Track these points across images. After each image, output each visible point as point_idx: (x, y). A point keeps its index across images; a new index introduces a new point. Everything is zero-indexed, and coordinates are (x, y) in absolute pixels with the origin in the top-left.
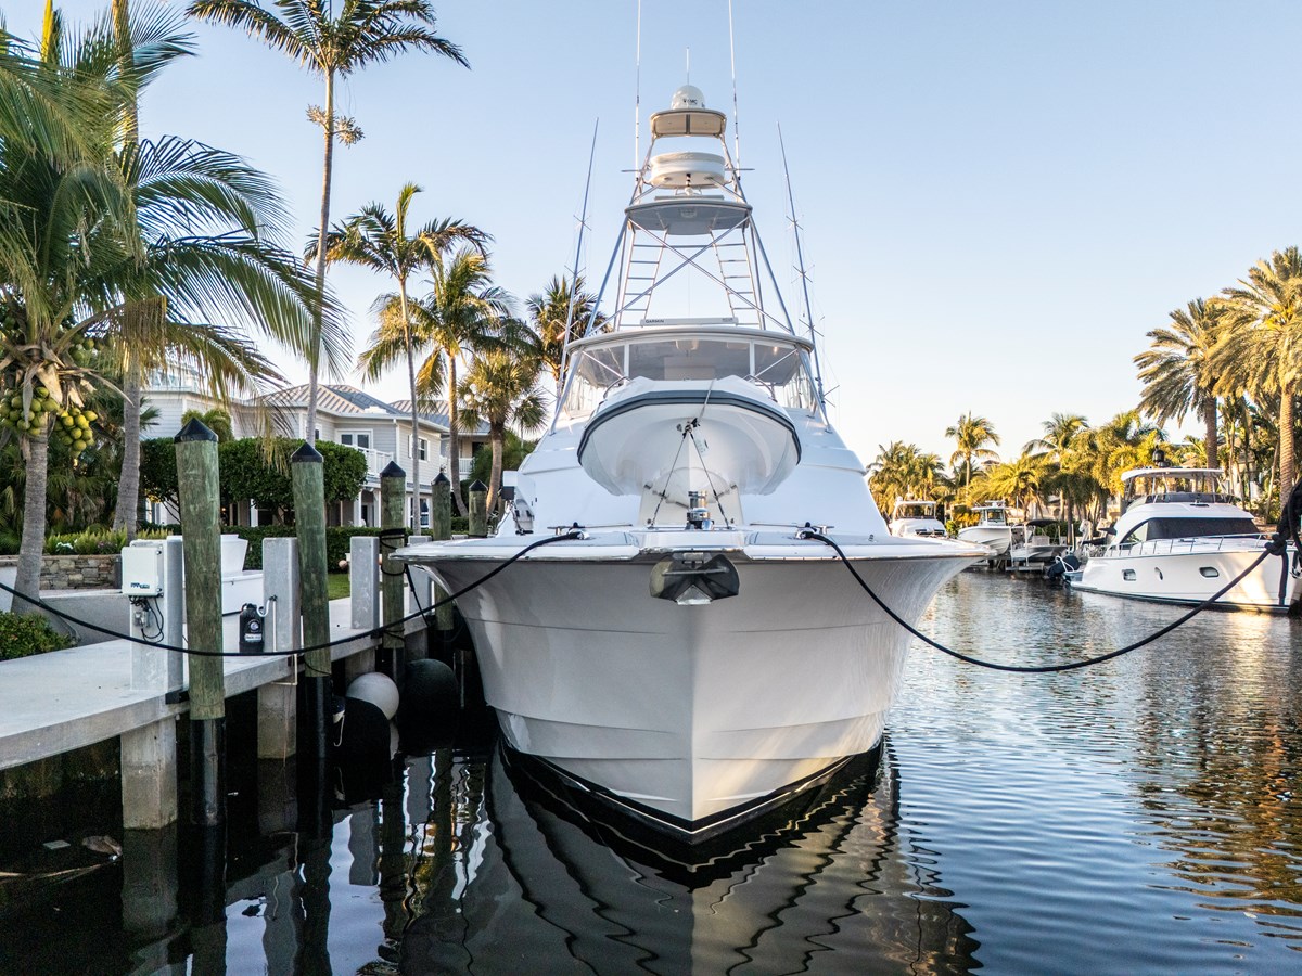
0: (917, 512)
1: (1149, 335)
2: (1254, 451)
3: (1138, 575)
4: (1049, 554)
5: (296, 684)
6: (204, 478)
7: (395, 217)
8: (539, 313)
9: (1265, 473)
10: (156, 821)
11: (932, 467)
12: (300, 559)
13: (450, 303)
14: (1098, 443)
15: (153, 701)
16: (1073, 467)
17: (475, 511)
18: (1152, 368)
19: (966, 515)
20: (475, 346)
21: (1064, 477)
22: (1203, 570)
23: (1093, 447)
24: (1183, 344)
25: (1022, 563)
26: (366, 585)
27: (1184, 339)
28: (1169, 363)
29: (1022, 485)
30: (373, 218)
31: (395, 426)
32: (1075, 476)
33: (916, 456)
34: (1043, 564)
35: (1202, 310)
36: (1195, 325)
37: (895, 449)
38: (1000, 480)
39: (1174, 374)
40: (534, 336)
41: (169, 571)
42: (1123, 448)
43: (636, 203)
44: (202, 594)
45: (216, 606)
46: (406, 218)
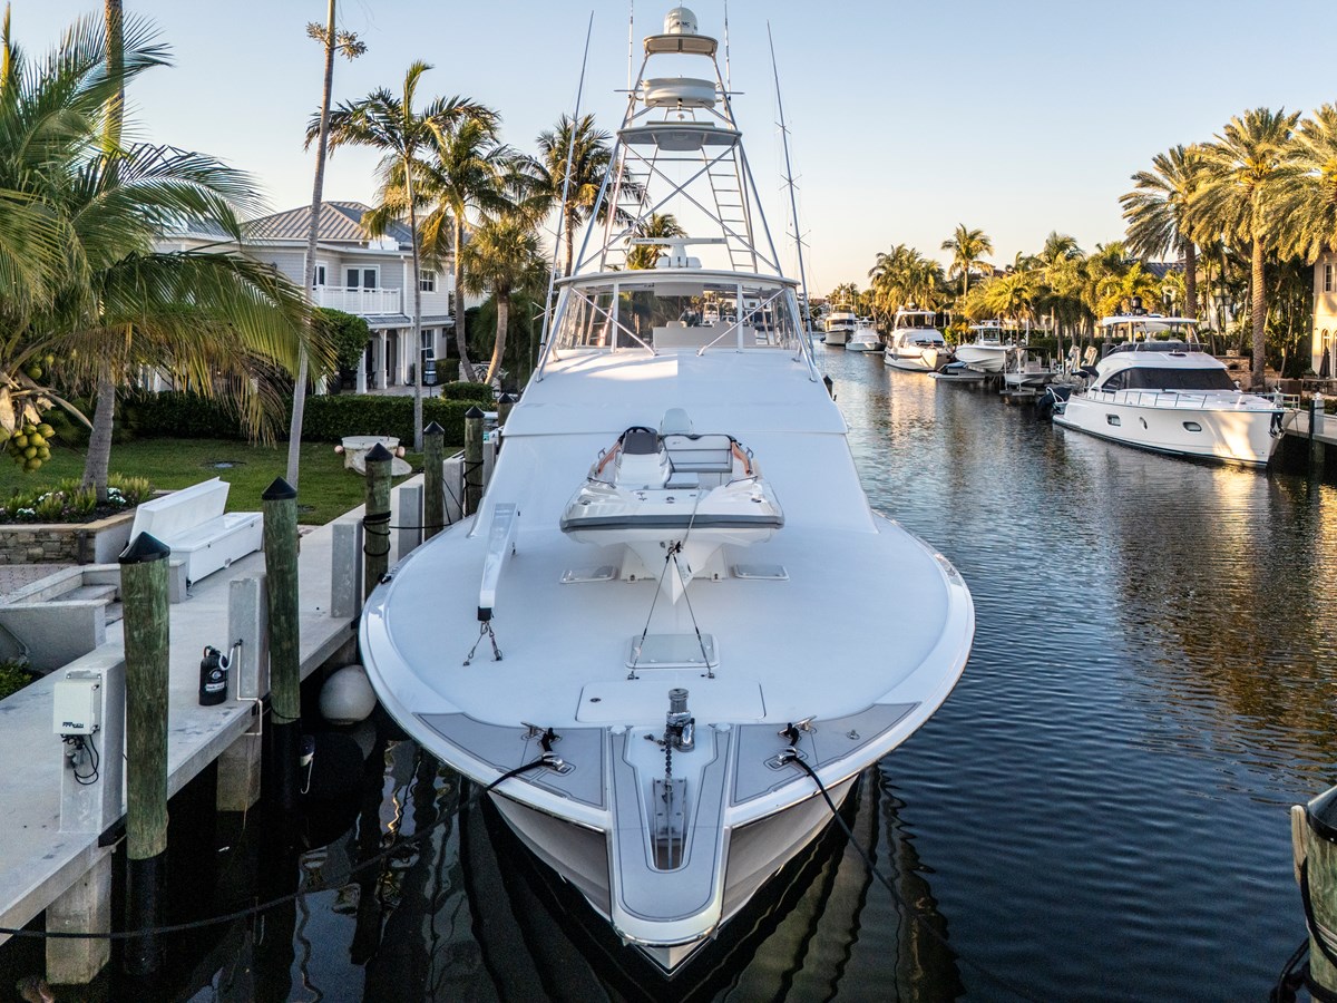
0: (919, 322)
1: (1134, 178)
2: (1229, 284)
3: (1122, 420)
4: (1041, 381)
5: (260, 734)
6: (150, 601)
7: (402, 100)
8: (550, 150)
9: (1240, 304)
10: (83, 975)
11: (933, 272)
12: (269, 600)
13: (457, 163)
14: (1090, 270)
15: (83, 855)
16: (1063, 292)
17: (472, 439)
18: (1138, 208)
19: (964, 324)
20: (483, 204)
21: (1057, 298)
22: (1186, 424)
23: (1083, 274)
24: (1166, 188)
25: (1014, 387)
26: (347, 572)
27: (1166, 182)
28: (1152, 206)
29: (1016, 301)
30: (380, 102)
31: (402, 262)
32: (1066, 299)
33: (917, 260)
34: (1034, 390)
35: (1182, 156)
36: (1176, 169)
37: (899, 252)
38: (995, 295)
39: (1157, 215)
40: (544, 172)
41: (108, 700)
42: (1109, 278)
43: (627, 127)
44: (144, 724)
45: (160, 733)
46: (413, 98)
